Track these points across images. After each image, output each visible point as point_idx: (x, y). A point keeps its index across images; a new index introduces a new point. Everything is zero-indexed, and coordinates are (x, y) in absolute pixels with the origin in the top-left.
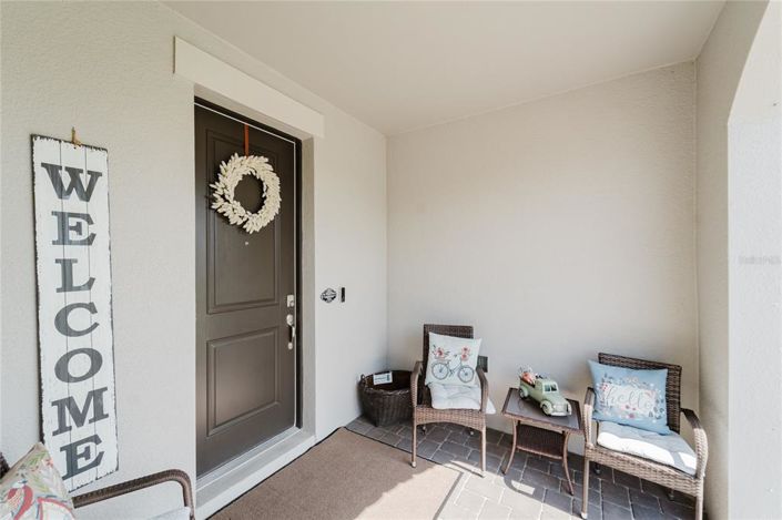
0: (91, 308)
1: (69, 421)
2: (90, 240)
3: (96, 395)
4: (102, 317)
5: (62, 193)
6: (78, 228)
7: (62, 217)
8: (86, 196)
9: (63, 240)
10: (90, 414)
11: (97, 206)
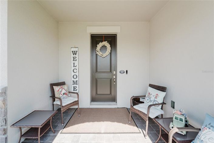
0: (76, 69)
1: (74, 84)
2: (76, 60)
3: (77, 81)
4: (77, 71)
5: (74, 55)
6: (75, 59)
7: (74, 57)
8: (76, 55)
9: (74, 60)
10: (76, 84)
11: (77, 56)
